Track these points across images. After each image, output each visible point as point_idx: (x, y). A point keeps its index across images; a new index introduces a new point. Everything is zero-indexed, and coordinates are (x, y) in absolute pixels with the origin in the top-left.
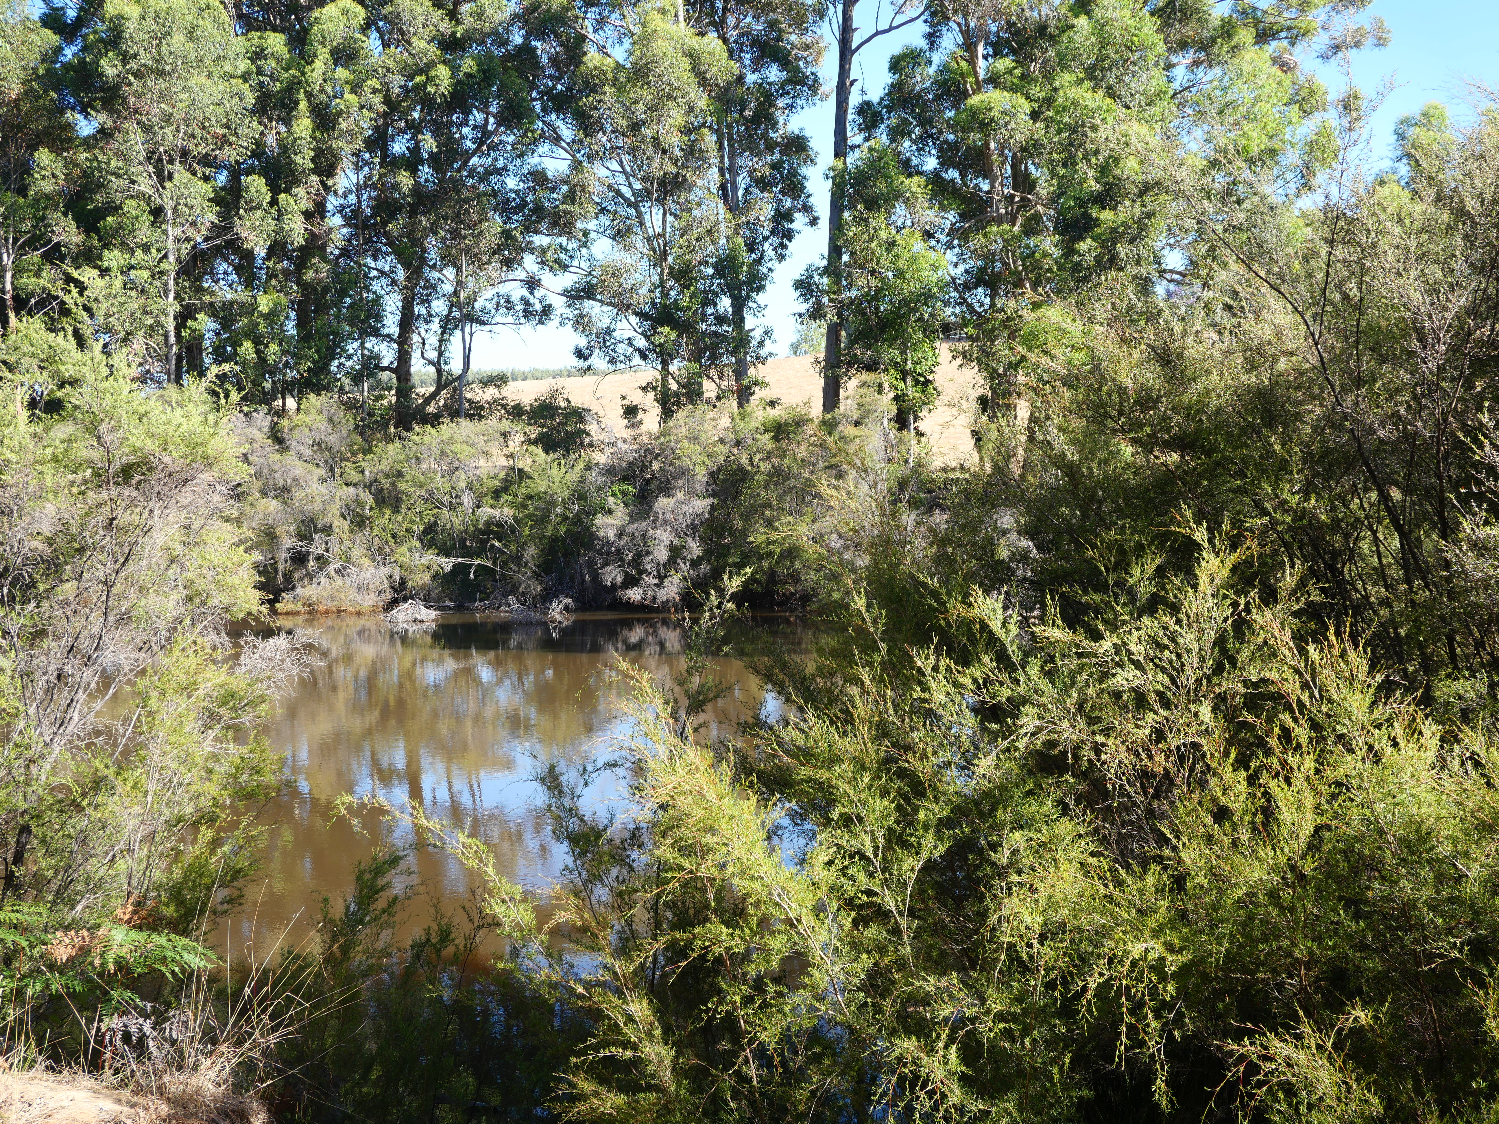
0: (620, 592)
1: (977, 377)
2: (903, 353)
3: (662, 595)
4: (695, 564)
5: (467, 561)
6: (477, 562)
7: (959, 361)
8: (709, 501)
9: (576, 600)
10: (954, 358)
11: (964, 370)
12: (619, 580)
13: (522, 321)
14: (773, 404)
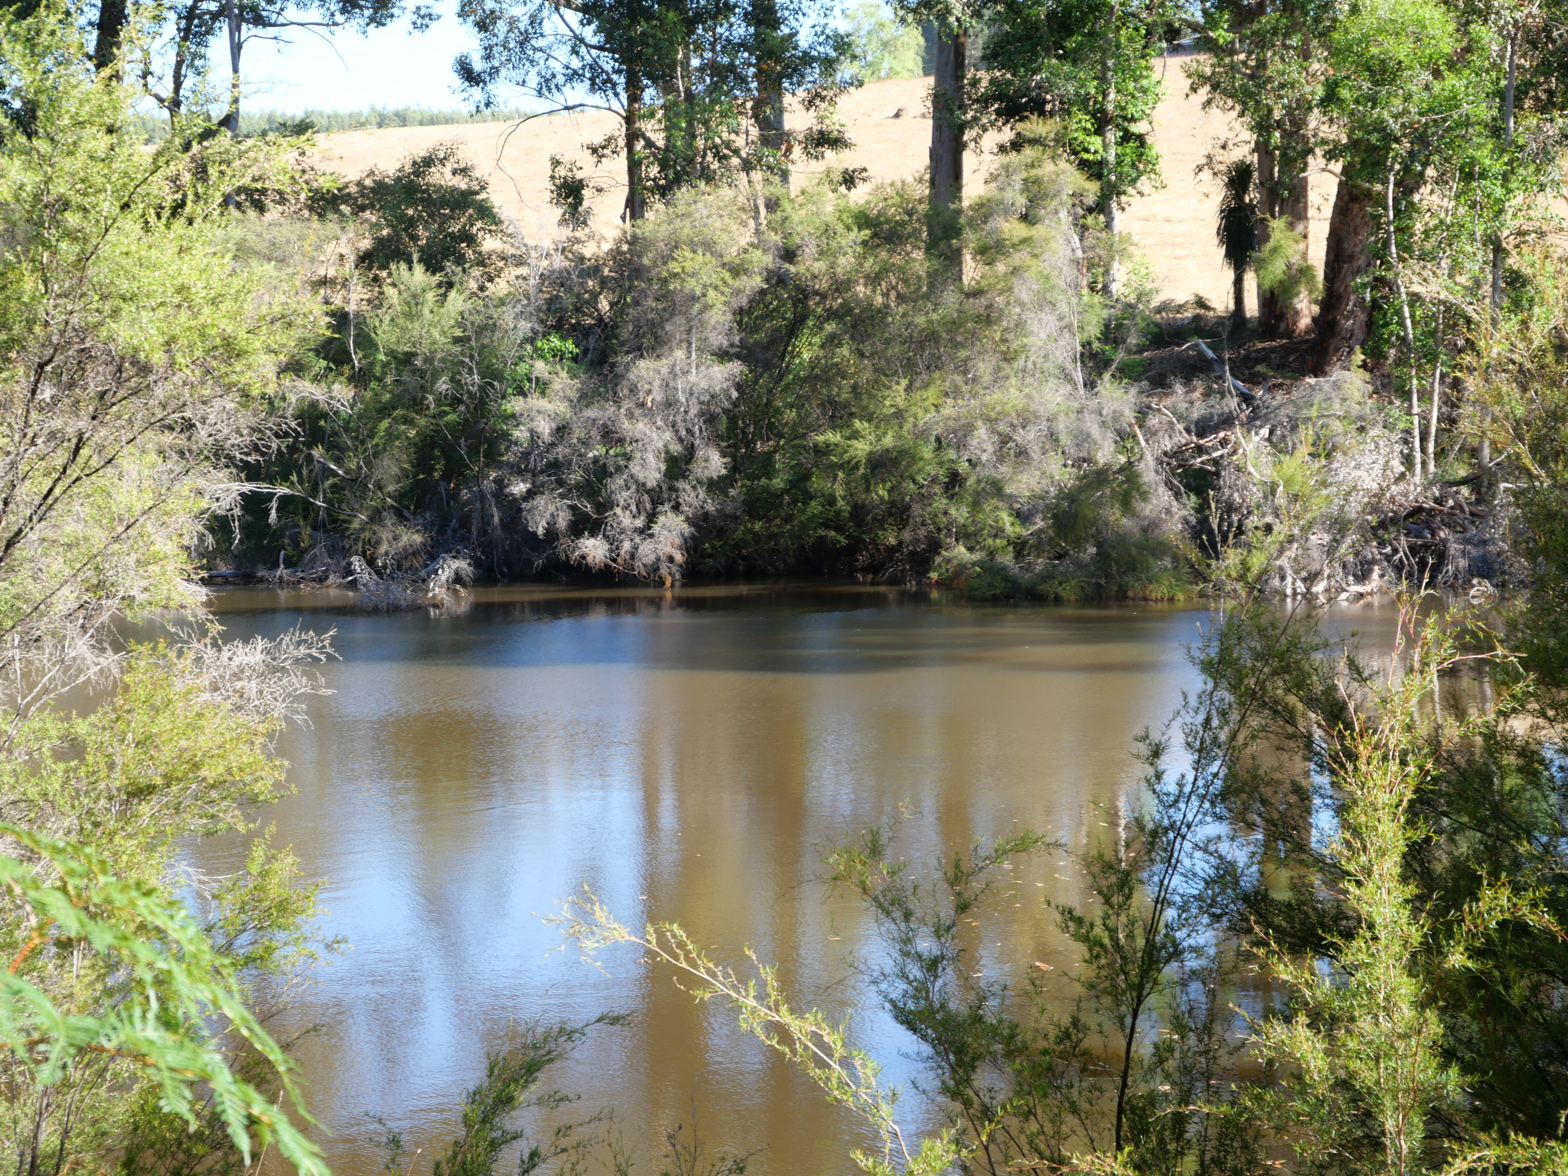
0: (564, 543)
1: (1237, 125)
2: (1102, 79)
3: (647, 552)
4: (715, 486)
5: (264, 488)
6: (282, 490)
7: (1204, 92)
8: (736, 367)
9: (476, 563)
10: (1194, 89)
11: (1215, 111)
12: (563, 521)
13: (339, 18)
14: (849, 180)
